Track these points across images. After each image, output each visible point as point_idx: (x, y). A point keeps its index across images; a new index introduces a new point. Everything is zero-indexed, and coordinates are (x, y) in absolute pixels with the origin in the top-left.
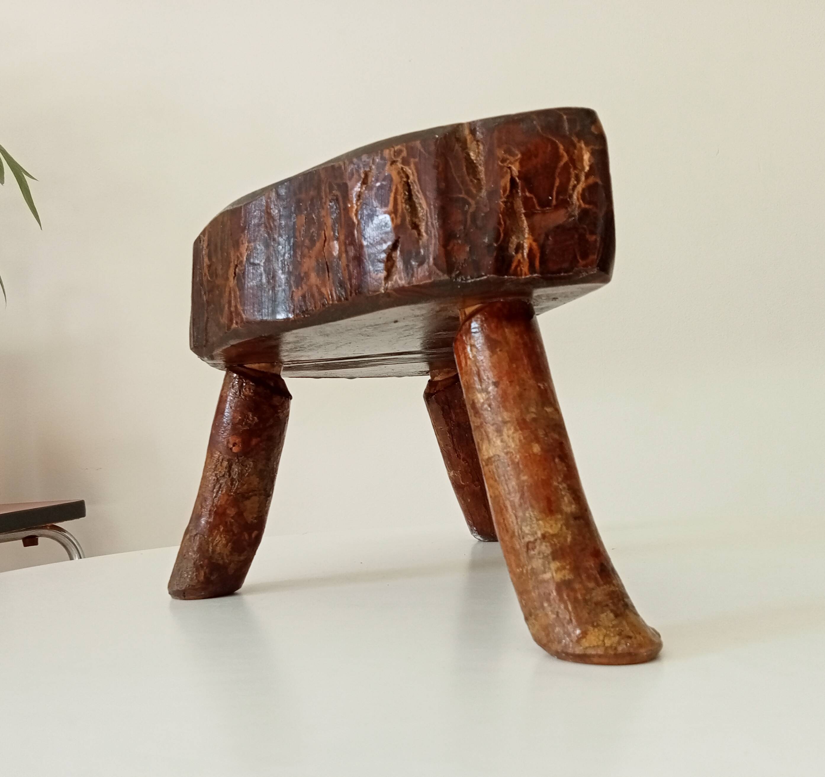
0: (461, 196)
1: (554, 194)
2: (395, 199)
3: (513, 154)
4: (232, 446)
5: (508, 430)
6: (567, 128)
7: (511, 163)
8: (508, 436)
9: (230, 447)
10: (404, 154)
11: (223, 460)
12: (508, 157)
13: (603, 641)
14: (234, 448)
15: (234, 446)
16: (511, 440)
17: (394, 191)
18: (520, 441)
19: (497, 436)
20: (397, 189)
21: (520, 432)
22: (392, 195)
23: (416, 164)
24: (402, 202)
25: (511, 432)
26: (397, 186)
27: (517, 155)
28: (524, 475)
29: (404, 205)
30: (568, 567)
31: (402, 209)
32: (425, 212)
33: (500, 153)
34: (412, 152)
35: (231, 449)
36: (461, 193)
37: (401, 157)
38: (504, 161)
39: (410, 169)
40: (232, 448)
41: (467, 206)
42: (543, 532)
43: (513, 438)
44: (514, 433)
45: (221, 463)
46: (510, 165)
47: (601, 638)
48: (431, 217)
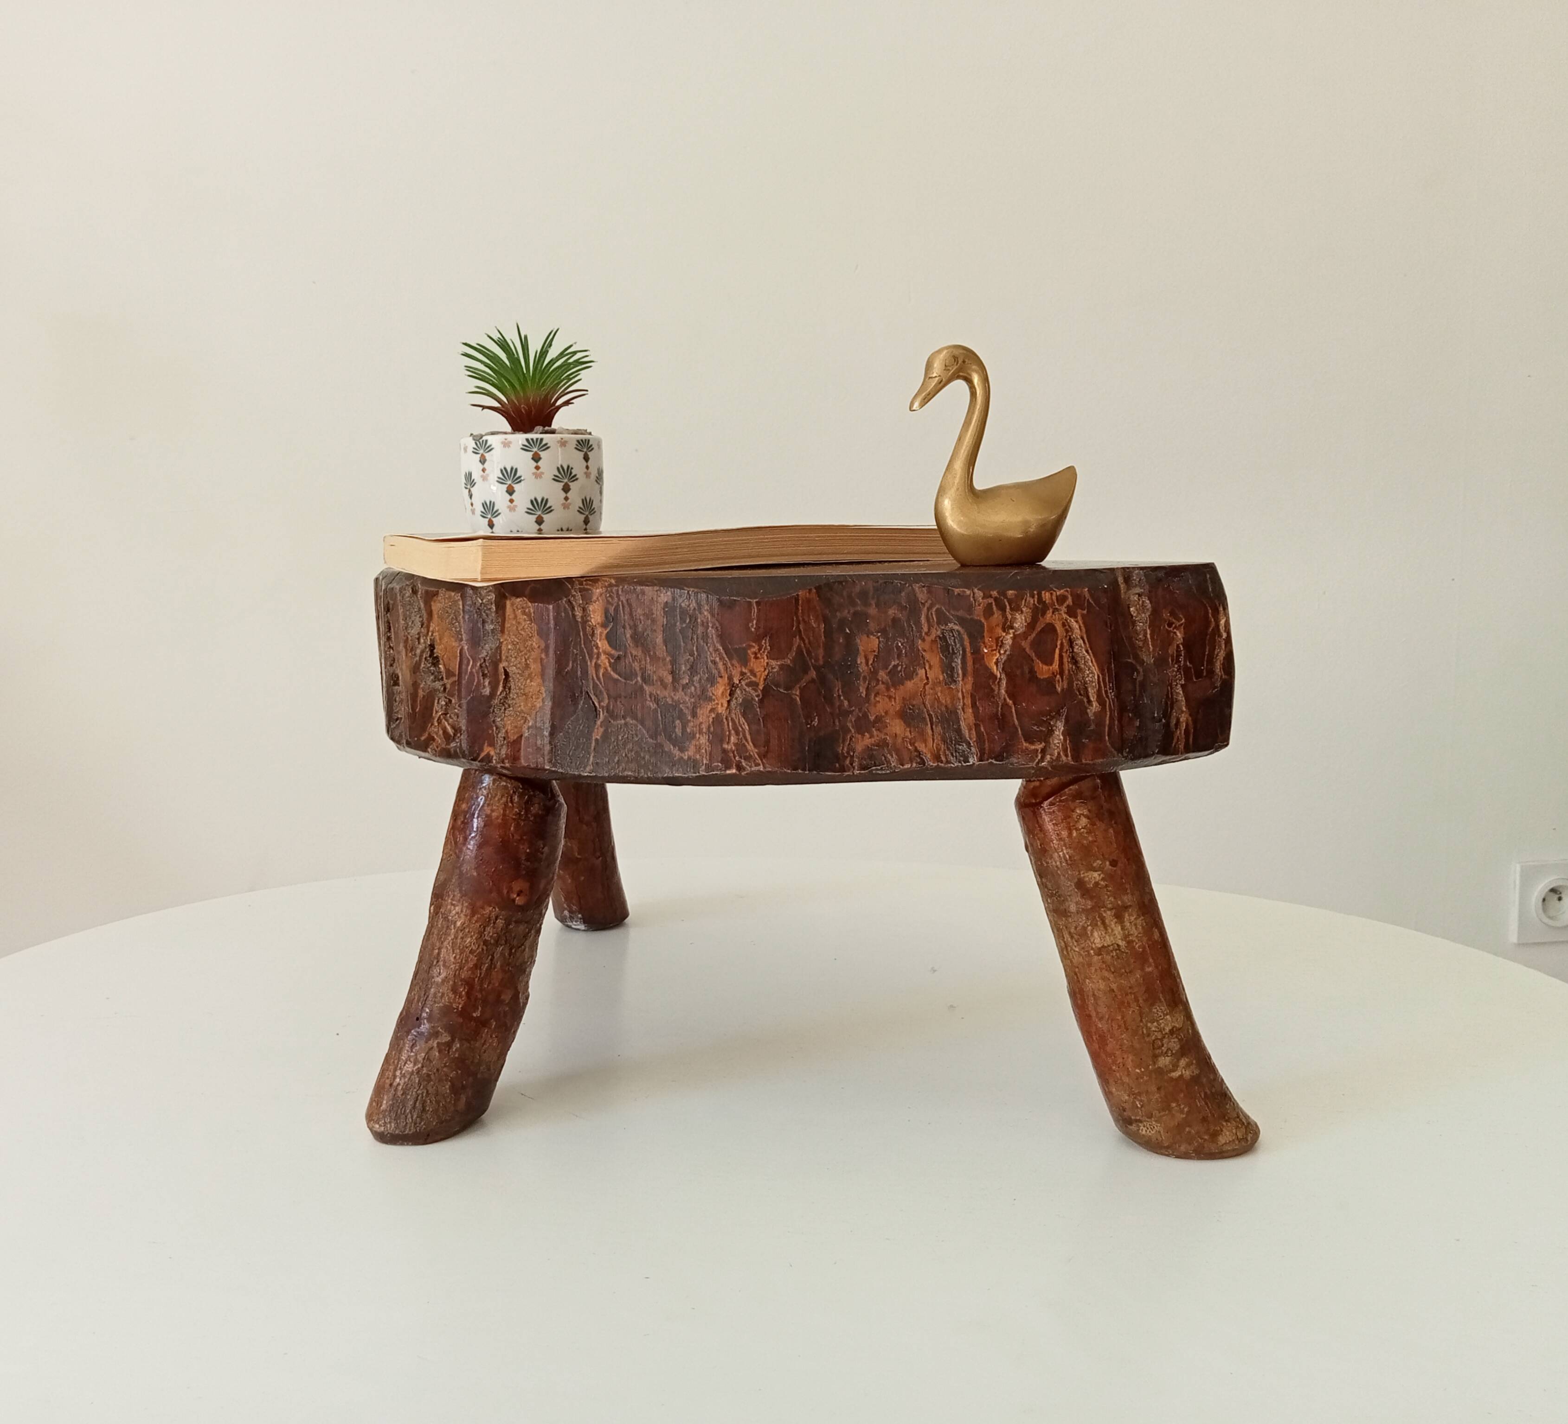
0: (1129, 660)
1: (1205, 666)
2: (1061, 657)
3: (1179, 619)
4: (515, 896)
5: (1129, 916)
6: (1210, 590)
7: (1175, 627)
8: (1130, 923)
9: (512, 898)
10: (1069, 601)
11: (497, 918)
12: (1174, 620)
13: (1236, 1134)
14: (517, 898)
15: (518, 895)
16: (1134, 928)
17: (1059, 647)
18: (1143, 927)
19: (1116, 923)
20: (1062, 644)
21: (1142, 918)
22: (1057, 651)
23: (1083, 616)
24: (1068, 661)
25: (1132, 918)
26: (1062, 640)
27: (1182, 620)
28: (1148, 967)
29: (1071, 666)
30: (1194, 1062)
31: (1069, 670)
32: (1096, 677)
33: (1166, 615)
34: (1078, 600)
35: (514, 900)
36: (1130, 658)
37: (1065, 605)
38: (1170, 625)
39: (1077, 622)
40: (516, 898)
41: (1135, 673)
42: (1171, 1028)
43: (1135, 925)
44: (1136, 919)
45: (494, 923)
46: (1175, 630)
47: (1234, 1131)
48: (1105, 687)
